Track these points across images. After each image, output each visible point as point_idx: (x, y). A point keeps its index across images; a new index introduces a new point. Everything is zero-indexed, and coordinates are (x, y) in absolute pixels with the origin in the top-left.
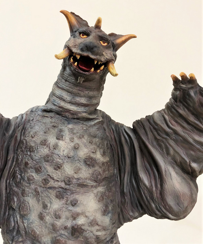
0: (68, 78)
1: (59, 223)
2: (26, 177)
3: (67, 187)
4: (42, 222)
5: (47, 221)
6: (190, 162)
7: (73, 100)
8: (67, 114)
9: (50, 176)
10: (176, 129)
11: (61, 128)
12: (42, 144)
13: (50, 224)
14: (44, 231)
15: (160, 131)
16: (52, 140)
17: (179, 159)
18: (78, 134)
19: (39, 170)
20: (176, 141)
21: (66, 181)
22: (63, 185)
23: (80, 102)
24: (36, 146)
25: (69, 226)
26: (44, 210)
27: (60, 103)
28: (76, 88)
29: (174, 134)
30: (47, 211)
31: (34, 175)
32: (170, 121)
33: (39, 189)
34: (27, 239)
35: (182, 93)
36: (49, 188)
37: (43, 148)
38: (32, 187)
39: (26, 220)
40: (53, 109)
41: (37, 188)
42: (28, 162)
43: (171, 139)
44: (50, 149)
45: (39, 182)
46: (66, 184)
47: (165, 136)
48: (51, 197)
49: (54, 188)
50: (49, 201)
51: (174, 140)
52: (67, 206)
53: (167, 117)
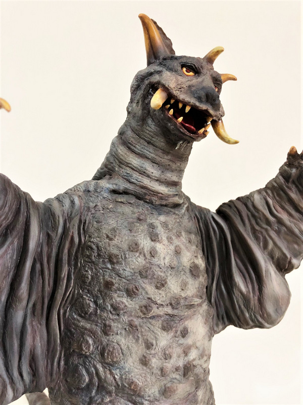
0: (153, 139)
1: (169, 365)
2: (109, 306)
3: (175, 312)
4: (145, 368)
5: (153, 365)
6: (291, 257)
7: (162, 176)
8: (154, 199)
9: (151, 299)
10: (282, 217)
11: (151, 222)
12: (132, 251)
13: (157, 368)
14: (149, 380)
15: (260, 219)
16: (145, 243)
17: (277, 254)
18: (175, 231)
19: (134, 292)
20: (278, 232)
21: (174, 305)
22: (169, 310)
23: (171, 180)
24: (122, 254)
25: (181, 366)
26: (148, 352)
27: (142, 181)
28: (166, 157)
29: (277, 223)
30: (153, 352)
31: (125, 300)
32: (274, 207)
33: (137, 322)
34: (118, 396)
35: (298, 172)
36: (150, 318)
37: (135, 256)
38: (124, 320)
39: (118, 370)
40: (130, 190)
41: (132, 320)
42: (112, 282)
43: (273, 229)
44: (146, 258)
45: (136, 310)
46: (173, 308)
47: (265, 226)
48: (155, 331)
49: (159, 316)
50: (152, 337)
51: (276, 231)
52: (177, 339)
53: (270, 201)
